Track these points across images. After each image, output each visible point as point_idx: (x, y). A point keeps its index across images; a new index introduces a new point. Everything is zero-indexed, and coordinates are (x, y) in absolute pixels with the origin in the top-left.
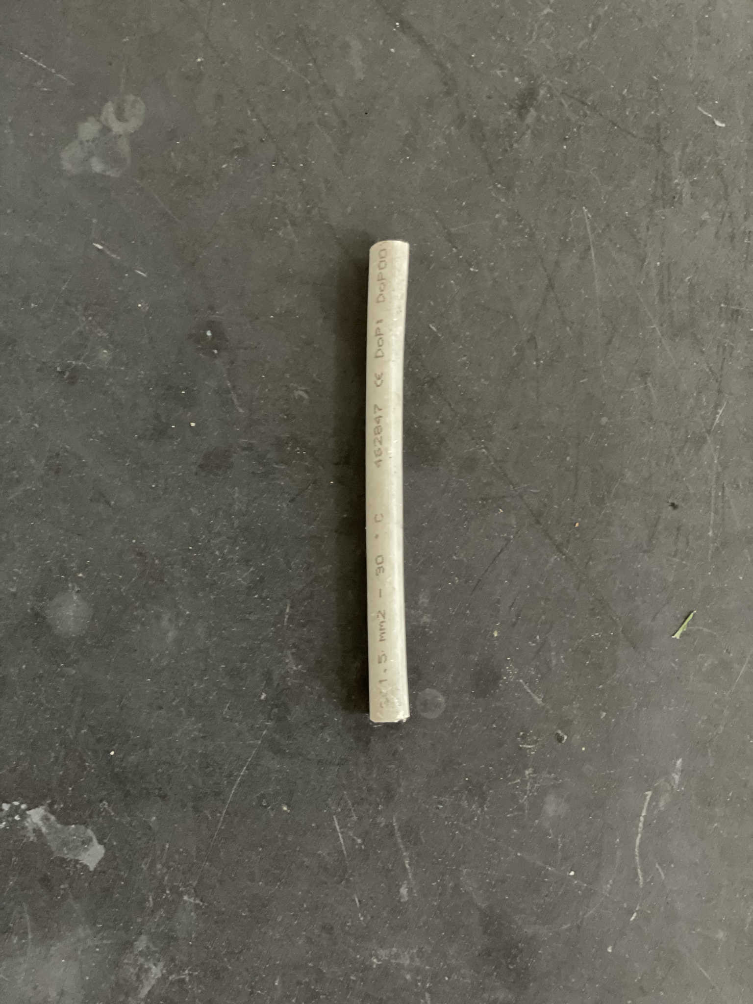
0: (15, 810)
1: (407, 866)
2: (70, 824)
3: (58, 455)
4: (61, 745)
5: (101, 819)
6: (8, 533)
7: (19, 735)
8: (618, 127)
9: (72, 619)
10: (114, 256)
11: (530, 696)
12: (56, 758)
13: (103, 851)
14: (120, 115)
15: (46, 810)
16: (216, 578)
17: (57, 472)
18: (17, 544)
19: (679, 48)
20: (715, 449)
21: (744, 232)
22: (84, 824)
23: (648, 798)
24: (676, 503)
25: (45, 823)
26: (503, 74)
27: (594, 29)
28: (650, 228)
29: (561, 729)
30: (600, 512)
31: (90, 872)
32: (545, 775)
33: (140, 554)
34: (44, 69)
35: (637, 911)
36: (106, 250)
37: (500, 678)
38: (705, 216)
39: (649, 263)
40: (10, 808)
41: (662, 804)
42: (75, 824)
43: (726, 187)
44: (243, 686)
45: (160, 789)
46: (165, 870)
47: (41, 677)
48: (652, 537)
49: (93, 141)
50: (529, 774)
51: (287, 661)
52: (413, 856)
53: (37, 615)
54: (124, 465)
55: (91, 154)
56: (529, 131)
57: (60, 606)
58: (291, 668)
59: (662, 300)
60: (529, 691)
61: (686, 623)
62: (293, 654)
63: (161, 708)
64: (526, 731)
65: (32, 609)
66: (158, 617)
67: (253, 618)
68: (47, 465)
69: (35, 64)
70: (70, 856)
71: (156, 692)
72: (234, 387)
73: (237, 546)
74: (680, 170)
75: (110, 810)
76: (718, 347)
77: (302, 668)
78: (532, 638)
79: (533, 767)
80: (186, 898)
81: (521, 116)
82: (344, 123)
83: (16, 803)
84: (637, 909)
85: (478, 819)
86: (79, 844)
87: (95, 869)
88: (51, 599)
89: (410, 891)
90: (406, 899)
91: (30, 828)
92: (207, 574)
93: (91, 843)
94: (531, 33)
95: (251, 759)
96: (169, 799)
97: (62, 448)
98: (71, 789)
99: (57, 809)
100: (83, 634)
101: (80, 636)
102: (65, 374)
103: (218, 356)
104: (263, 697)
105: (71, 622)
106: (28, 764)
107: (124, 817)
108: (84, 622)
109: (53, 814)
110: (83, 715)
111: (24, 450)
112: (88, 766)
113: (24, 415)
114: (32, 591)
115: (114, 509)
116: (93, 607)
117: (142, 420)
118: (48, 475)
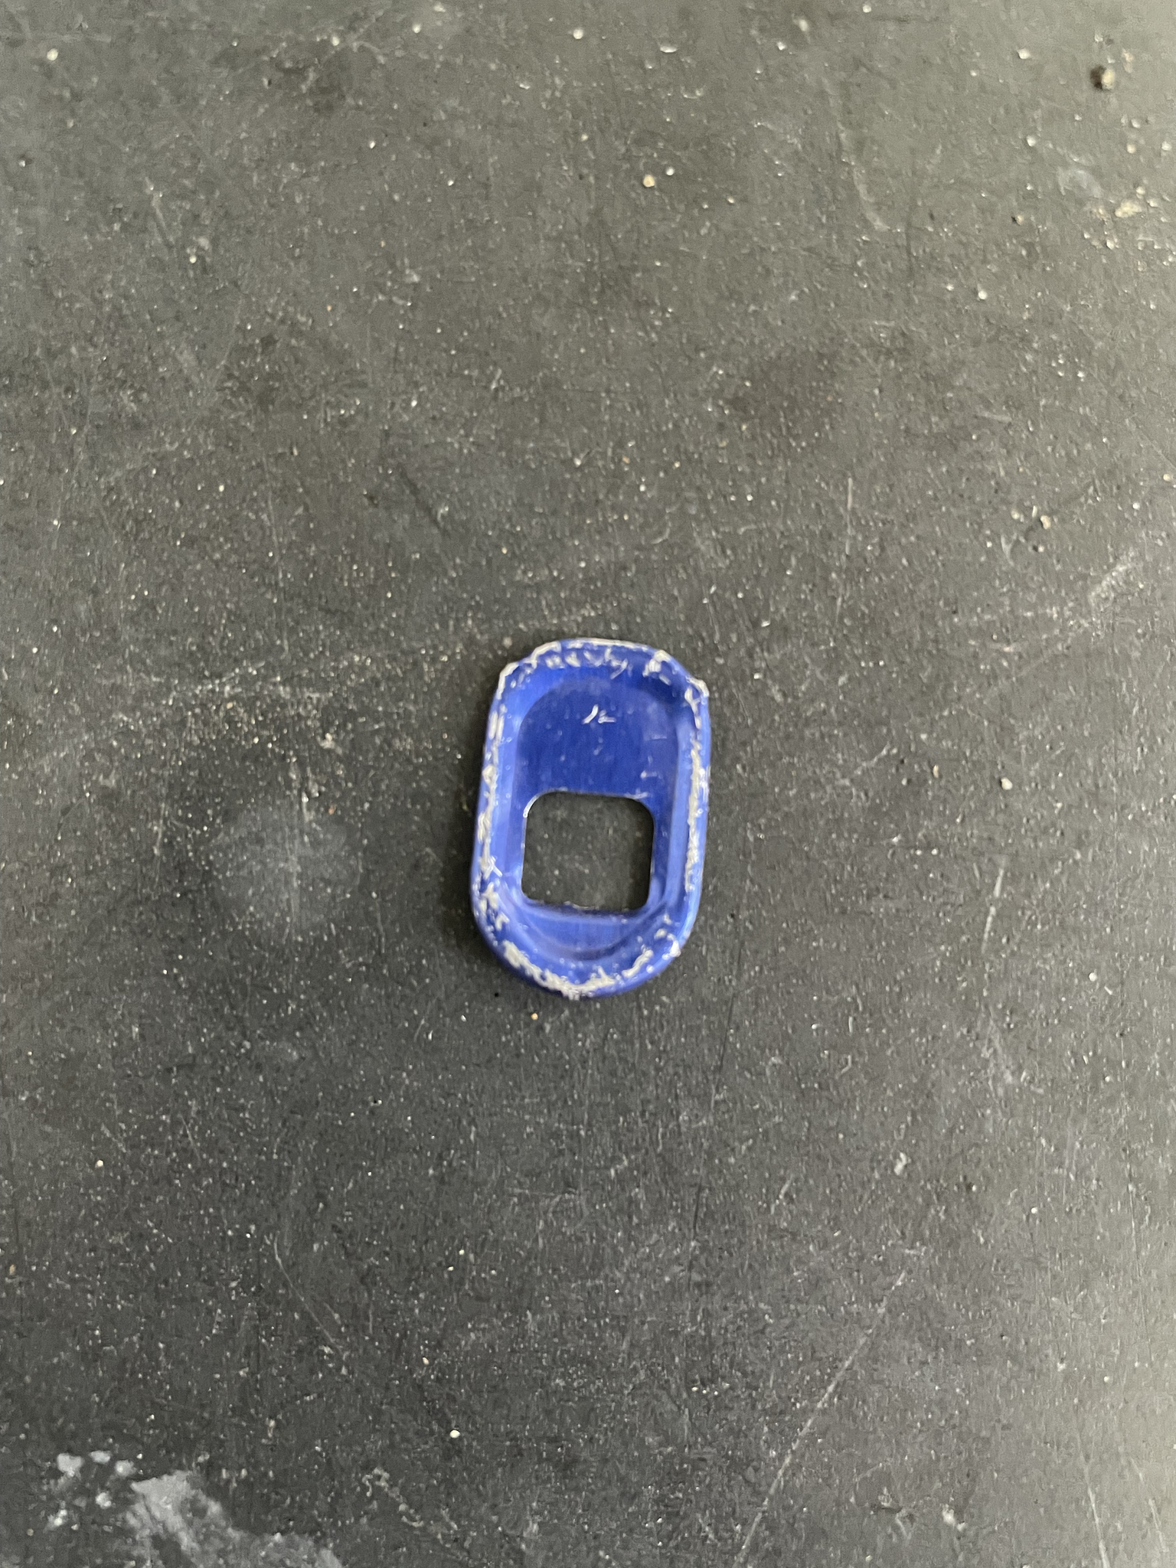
0: (95, 1477)
2: (266, 1529)
3: (268, 342)
4: (244, 1285)
5: (364, 1520)
6: (95, 592)
7: (113, 1249)
9: (296, 883)
12: (232, 1327)
15: (194, 1485)
17: (264, 400)
18: (126, 632)
22: (312, 1533)
25: (190, 1523)
40: (82, 1470)
42: (283, 1533)
45: (555, 1440)
47: (189, 1066)
51: (986, 1053)
53: (181, 868)
54: (487, 388)
57: (259, 841)
63: (569, 1185)
65: (168, 847)
67: (880, 907)
68: (230, 376)
71: (556, 1135)
72: (860, 145)
73: (840, 673)
75: (395, 1493)
83: (101, 1457)
88: (229, 816)
95: (853, 1363)
96: (583, 1474)
97: (282, 321)
98: (272, 1423)
99: (228, 1481)
100: (330, 934)
101: (318, 940)
102: (305, 79)
103: (809, 39)
104: (899, 1168)
105: (290, 896)
106: (141, 1338)
107: (438, 1519)
108: (333, 897)
109: (216, 1500)
110: (320, 1197)
111: (162, 322)
112: (329, 1355)
113: (165, 206)
114: (171, 786)
115: (445, 533)
116: (365, 850)
117: (548, 238)
118: (233, 408)
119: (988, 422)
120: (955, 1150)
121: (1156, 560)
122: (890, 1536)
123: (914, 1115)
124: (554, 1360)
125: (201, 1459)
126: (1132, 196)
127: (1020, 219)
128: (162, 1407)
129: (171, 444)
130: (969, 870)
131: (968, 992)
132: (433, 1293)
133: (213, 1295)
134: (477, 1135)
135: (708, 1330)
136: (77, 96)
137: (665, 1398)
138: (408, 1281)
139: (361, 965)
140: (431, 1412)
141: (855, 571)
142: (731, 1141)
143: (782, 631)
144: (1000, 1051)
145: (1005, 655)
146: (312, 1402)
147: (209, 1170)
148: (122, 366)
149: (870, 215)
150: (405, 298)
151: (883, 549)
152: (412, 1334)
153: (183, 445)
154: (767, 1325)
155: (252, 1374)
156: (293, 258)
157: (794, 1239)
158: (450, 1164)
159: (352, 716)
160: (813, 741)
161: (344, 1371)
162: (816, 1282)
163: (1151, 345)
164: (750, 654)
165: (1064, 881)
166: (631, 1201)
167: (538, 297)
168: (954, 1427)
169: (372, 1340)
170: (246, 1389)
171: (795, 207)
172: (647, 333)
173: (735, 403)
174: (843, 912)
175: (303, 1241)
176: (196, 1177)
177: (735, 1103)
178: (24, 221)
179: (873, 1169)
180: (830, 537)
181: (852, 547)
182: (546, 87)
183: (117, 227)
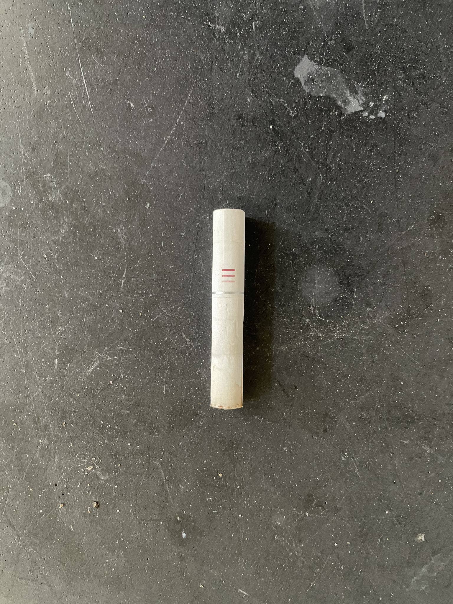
0: (374, 111)
2: (325, 97)
4: (330, 168)
5: (297, 101)
6: (373, 362)
7: (368, 178)
9: (316, 281)
12: (334, 157)
13: (295, 72)
15: (346, 110)
17: (326, 415)
18: (364, 351)
22: (312, 97)
25: (347, 98)
31: (307, 54)
40: (378, 113)
42: (319, 96)
44: (165, 215)
45: (243, 125)
46: (241, 53)
47: (346, 230)
51: (125, 236)
53: (348, 285)
54: (264, 418)
57: (327, 293)
65: (352, 291)
67: (155, 277)
70: (325, 68)
72: (163, 485)
73: (166, 341)
75: (288, 109)
77: (112, 229)
83: (372, 117)
86: (316, 79)
88: (335, 300)
91: (360, 94)
93: (306, 79)
95: (160, 149)
96: (235, 116)
97: (321, 437)
98: (323, 129)
99: (335, 111)
100: (307, 267)
101: (310, 266)
102: (315, 504)
103: (177, 514)
104: (148, 204)
105: (318, 278)
106: (360, 152)
107: (276, 102)
108: (306, 278)
109: (339, 106)
110: (309, 194)
111: (355, 437)
112: (306, 148)
113: (354, 469)
114: (351, 308)
116: (297, 291)
117: (248, 459)
118: (334, 413)
119: (128, 410)
120: (133, 210)
121: (81, 372)
122: (148, 99)
123: (145, 219)
124: (243, 148)
125: (343, 117)
126: (89, 472)
127: (119, 465)
128: (355, 132)
129: (352, 403)
130: (130, 287)
131: (131, 254)
132: (278, 167)
133: (339, 165)
134: (265, 212)
135: (200, 157)
137: (212, 138)
138: (284, 170)
139: (298, 259)
140: (277, 133)
141: (163, 369)
142: (195, 212)
143: (182, 352)
144: (121, 238)
145: (122, 346)
146: (311, 135)
147: (340, 200)
148: (366, 425)
149: (160, 466)
150: (287, 443)
151: (155, 375)
152: (283, 155)
153: (348, 402)
154: (184, 160)
155: (328, 143)
156: (318, 454)
157: (177, 184)
158: (273, 203)
159: (301, 328)
160: (174, 323)
161: (302, 144)
162: (171, 172)
163: (83, 431)
164: (191, 345)
165: (105, 285)
166: (222, 194)
167: (251, 443)
168: (131, 131)
169: (295, 153)
170: (330, 138)
171: (180, 468)
172: (220, 433)
173: (196, 415)
174: (165, 275)
175: (314, 181)
176: (344, 198)
177: (194, 222)
178: (394, 465)
179: (156, 204)
180: (170, 378)
181: (164, 375)
182: (249, 501)
183: (367, 463)
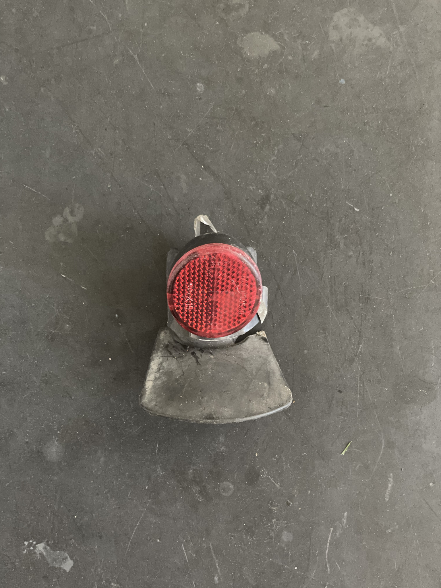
0: (30, 545)
1: (217, 567)
2: (57, 551)
3: (46, 375)
4: (51, 513)
5: (71, 548)
7: (31, 509)
8: (309, 212)
9: (55, 453)
10: (71, 280)
11: (274, 484)
12: (50, 519)
13: (73, 563)
14: (72, 213)
15: (45, 544)
16: (123, 432)
19: (336, 174)
20: (359, 364)
21: (370, 260)
22: (63, 550)
23: (331, 531)
24: (341, 390)
25: (45, 551)
26: (253, 189)
27: (296, 167)
28: (325, 259)
29: (289, 499)
30: (305, 396)
31: (67, 573)
32: (282, 521)
33: (87, 421)
34: (35, 192)
35: (327, 585)
36: (67, 278)
37: (260, 475)
38: (351, 253)
39: (325, 276)
40: (28, 544)
41: (338, 534)
42: (59, 550)
43: (360, 240)
44: (137, 483)
46: (102, 571)
48: (330, 407)
49: (60, 226)
50: (274, 522)
52: (220, 562)
53: (38, 452)
55: (59, 232)
56: (267, 215)
57: (49, 447)
58: (160, 474)
59: (332, 294)
60: (274, 482)
61: (347, 447)
62: (160, 467)
63: (98, 494)
64: (273, 501)
65: (36, 449)
66: (96, 451)
68: (41, 380)
69: (31, 190)
70: (57, 566)
71: (96, 487)
74: (338, 232)
76: (359, 315)
77: (165, 473)
78: (274, 456)
79: (276, 518)
80: (112, 584)
81: (263, 208)
82: (178, 214)
83: (31, 541)
84: (327, 584)
85: (251, 543)
86: (61, 560)
87: (69, 572)
88: (45, 444)
89: (219, 579)
90: (217, 582)
91: (38, 553)
92: (119, 430)
93: (67, 560)
94: (266, 168)
95: (142, 518)
96: (103, 538)
98: (57, 534)
99: (50, 543)
100: (60, 460)
102: (49, 337)
103: (121, 326)
104: (146, 488)
105: (54, 455)
106: (36, 522)
107: (82, 546)
108: (61, 455)
109: (48, 546)
110: (61, 499)
111: (30, 373)
113: (30, 357)
114: (36, 440)
115: (74, 400)
116: (65, 447)
117: (86, 357)
118: (42, 385)
120: (155, 485)
122: (150, 544)
123: (148, 480)
124: (98, 521)
125: (46, 540)
128: (40, 533)
129: (33, 391)
131: (154, 461)
133: (47, 515)
134: (84, 488)
135: (120, 514)
136: (16, 342)
137: (115, 525)
139: (65, 464)
146: (62, 530)
148: (25, 380)
150: (66, 367)
153: (35, 391)
154: (129, 513)
155: (53, 526)
156: (49, 363)
157: (132, 500)
158: (80, 493)
159: (62, 428)
162: (136, 506)
168: (158, 526)
170: (52, 529)
175: (60, 506)
178: (9, 360)
179: (142, 488)
183: (23, 360)
